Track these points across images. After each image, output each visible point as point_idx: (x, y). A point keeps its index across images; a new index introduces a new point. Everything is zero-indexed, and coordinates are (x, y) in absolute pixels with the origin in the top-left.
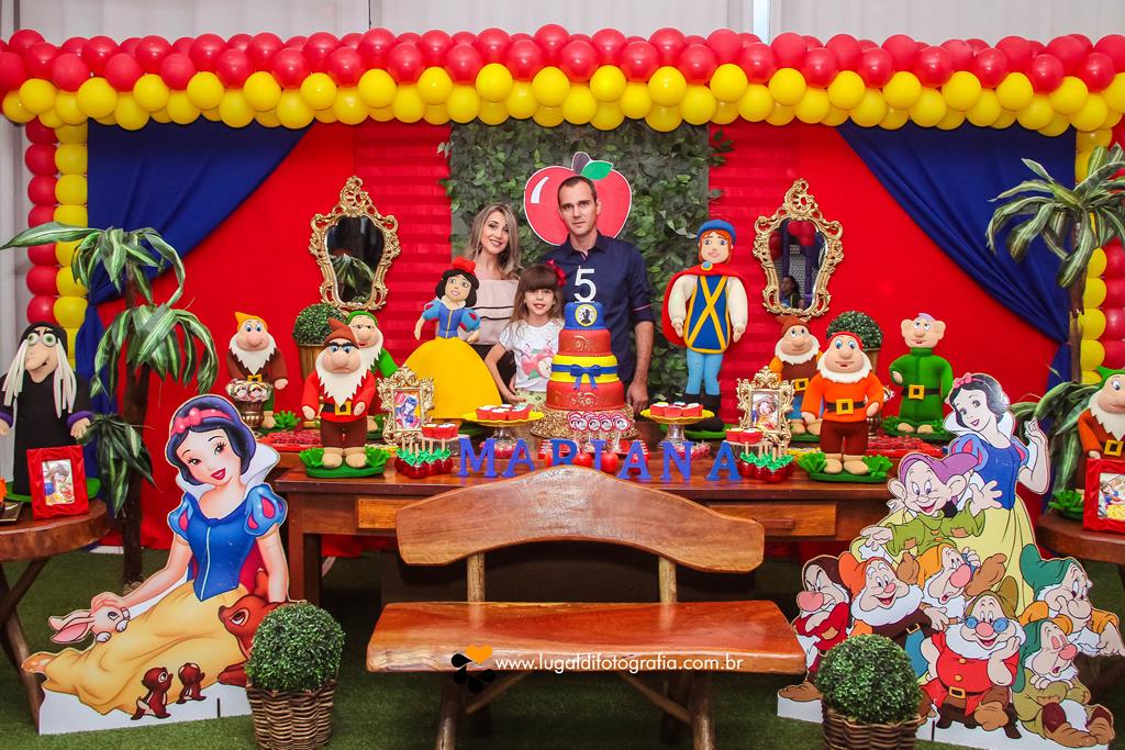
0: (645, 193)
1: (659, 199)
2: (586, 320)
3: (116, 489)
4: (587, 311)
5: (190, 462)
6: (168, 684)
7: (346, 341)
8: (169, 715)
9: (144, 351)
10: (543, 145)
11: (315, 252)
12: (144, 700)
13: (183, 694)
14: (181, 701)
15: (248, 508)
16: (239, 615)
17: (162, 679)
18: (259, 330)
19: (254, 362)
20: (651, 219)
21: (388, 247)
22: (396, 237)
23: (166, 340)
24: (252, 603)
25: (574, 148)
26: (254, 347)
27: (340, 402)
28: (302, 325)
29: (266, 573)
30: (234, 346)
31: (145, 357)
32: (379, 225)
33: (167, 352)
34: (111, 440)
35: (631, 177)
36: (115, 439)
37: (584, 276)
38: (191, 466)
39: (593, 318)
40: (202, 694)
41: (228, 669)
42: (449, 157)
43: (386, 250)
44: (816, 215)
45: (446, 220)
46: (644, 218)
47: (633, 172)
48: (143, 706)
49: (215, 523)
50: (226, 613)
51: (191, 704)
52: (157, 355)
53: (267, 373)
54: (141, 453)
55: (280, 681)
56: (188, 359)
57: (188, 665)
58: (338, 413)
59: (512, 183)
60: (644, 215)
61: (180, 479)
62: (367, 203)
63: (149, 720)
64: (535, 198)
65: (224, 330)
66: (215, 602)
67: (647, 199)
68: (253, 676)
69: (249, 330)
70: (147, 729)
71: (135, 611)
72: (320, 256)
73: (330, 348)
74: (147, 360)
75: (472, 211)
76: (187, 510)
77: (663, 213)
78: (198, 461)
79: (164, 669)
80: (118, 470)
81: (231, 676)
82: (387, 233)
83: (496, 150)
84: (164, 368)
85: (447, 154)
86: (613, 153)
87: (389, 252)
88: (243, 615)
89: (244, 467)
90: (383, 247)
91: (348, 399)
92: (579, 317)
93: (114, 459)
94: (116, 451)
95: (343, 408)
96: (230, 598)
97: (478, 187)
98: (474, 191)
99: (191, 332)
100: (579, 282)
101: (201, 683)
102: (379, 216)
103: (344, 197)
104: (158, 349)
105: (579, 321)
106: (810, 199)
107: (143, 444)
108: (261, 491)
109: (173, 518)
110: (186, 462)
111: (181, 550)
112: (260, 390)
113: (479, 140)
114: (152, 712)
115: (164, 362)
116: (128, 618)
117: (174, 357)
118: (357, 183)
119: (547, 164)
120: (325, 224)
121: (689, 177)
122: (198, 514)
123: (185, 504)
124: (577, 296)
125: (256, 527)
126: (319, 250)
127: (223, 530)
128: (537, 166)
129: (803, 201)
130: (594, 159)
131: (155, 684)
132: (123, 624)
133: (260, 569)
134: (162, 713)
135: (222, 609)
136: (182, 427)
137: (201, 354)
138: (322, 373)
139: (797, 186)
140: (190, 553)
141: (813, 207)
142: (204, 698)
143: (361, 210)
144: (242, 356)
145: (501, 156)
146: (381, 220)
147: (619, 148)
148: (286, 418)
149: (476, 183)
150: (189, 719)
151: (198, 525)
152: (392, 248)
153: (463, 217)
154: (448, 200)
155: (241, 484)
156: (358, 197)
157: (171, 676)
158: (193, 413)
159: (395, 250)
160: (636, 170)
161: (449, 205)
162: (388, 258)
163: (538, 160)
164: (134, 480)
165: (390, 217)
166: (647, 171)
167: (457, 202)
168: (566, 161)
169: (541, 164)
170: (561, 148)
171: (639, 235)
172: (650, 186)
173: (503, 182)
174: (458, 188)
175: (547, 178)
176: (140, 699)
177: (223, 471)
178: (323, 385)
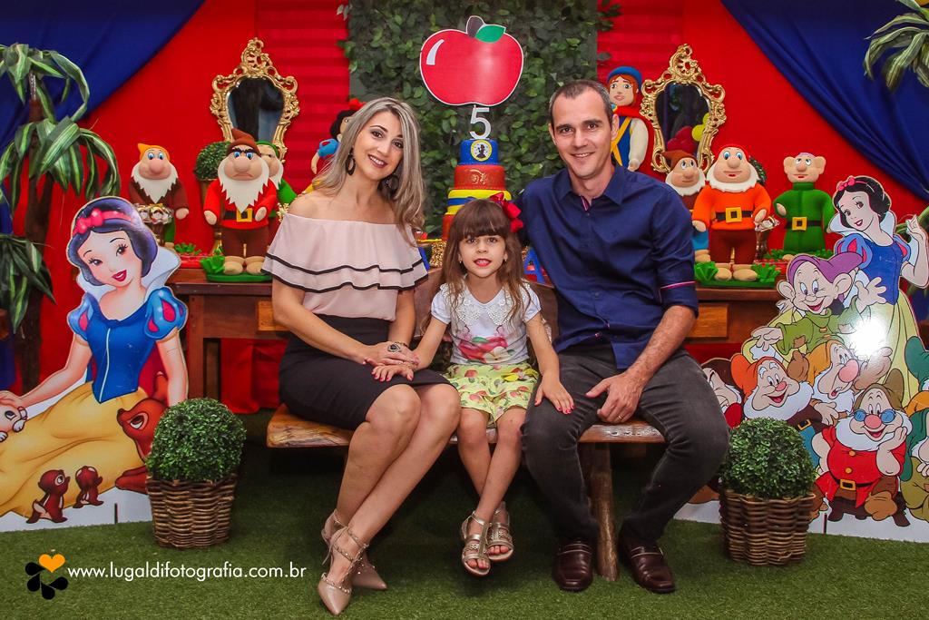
0: (536, 55)
1: (550, 62)
2: (482, 155)
3: (16, 305)
4: (482, 146)
5: (91, 262)
6: (65, 487)
7: (248, 148)
8: (65, 519)
9: (47, 160)
10: (438, 9)
11: (215, 111)
12: (40, 503)
13: (80, 498)
14: (78, 505)
15: (149, 311)
16: (137, 419)
17: (58, 481)
18: (161, 158)
19: (156, 190)
20: (542, 80)
21: (288, 106)
22: (295, 97)
23: (68, 150)
24: (151, 407)
25: (468, 12)
26: (155, 175)
27: (241, 208)
28: (203, 160)
29: (166, 377)
30: (136, 174)
31: (48, 166)
32: (279, 86)
33: (70, 163)
34: (12, 257)
35: (523, 40)
36: (15, 255)
37: (479, 115)
38: (93, 267)
39: (488, 153)
40: (99, 498)
41: (125, 474)
42: (348, 20)
43: (286, 109)
44: (699, 78)
45: (345, 80)
46: (536, 79)
47: (525, 36)
48: (39, 508)
49: (115, 324)
50: (124, 416)
51: (87, 509)
52: (60, 164)
54: (41, 271)
55: (181, 469)
56: (90, 173)
57: (85, 468)
58: (239, 219)
59: (409, 44)
60: (535, 76)
61: (81, 280)
62: (268, 64)
63: (45, 524)
64: (431, 60)
65: (129, 158)
66: (114, 405)
67: (539, 62)
68: (154, 467)
69: (151, 158)
70: (44, 531)
71: (33, 411)
72: (221, 116)
73: (232, 155)
74: (50, 170)
75: (369, 72)
76: (87, 310)
77: (554, 75)
78: (99, 262)
79: (61, 472)
80: (18, 286)
81: (129, 481)
82: (287, 93)
83: (393, 14)
84: (67, 178)
85: (345, 17)
86: (505, 17)
87: (289, 112)
88: (142, 419)
89: (145, 270)
90: (283, 107)
91: (250, 206)
92: (475, 152)
93: (14, 276)
94: (16, 267)
95: (244, 215)
96: (129, 401)
97: (376, 48)
98: (371, 53)
99: (96, 150)
100: (474, 120)
101: (99, 487)
102: (279, 77)
103: (245, 58)
104: (60, 159)
105: (475, 156)
106: (693, 64)
107: (43, 263)
108: (162, 294)
109: (73, 317)
110: (87, 262)
111: (80, 351)
112: (161, 213)
113: (376, 5)
114: (48, 515)
115: (67, 172)
116: (25, 418)
117: (77, 170)
118: (258, 45)
119: (442, 28)
120: (227, 85)
121: (578, 41)
122: (98, 314)
123: (85, 304)
124: (473, 134)
125: (155, 329)
126: (220, 110)
128: (432, 30)
129: (687, 65)
130: (487, 23)
131: (52, 488)
132: (20, 424)
133: (160, 373)
134: (58, 517)
135: (121, 412)
136: (84, 227)
137: (105, 171)
139: (682, 50)
140: (90, 354)
141: (696, 71)
142: (101, 503)
143: (261, 72)
144: (144, 184)
145: (398, 19)
146: (281, 81)
147: (511, 13)
148: (186, 249)
149: (374, 45)
150: (87, 523)
151: (98, 326)
152: (292, 108)
153: (360, 78)
154: (347, 61)
155: (141, 286)
156: (259, 59)
157: (68, 479)
158: (95, 214)
159: (294, 109)
160: (529, 34)
161: (348, 67)
162: (287, 118)
163: (434, 24)
164: (34, 295)
165: (291, 78)
166: (539, 35)
167: (356, 63)
168: (461, 25)
169: (437, 28)
170: (456, 13)
171: (531, 95)
172: (541, 49)
173: (400, 43)
174: (357, 50)
175: (442, 41)
176: (36, 501)
177: (125, 272)
178: (225, 191)
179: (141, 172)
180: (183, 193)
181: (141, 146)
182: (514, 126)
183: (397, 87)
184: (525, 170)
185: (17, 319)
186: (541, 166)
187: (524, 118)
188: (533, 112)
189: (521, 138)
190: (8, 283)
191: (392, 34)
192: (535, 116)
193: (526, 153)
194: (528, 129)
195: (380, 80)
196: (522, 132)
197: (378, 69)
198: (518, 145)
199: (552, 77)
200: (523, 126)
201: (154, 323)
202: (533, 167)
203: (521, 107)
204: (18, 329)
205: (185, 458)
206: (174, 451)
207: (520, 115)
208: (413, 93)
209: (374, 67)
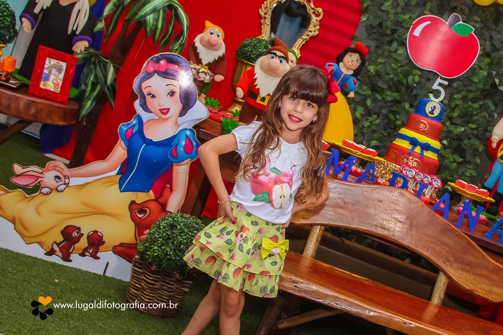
0: (488, 55)
1: (495, 63)
2: (432, 113)
3: (87, 102)
4: (435, 107)
5: (148, 95)
6: (78, 240)
7: (282, 55)
8: (71, 261)
9: (143, 12)
11: (262, 13)
12: (58, 244)
13: (85, 250)
14: (83, 254)
15: (176, 141)
16: (142, 211)
17: (75, 234)
18: (218, 36)
19: (207, 56)
20: (485, 73)
21: (311, 28)
22: (318, 24)
23: (159, 11)
24: (154, 206)
25: (453, 10)
26: (211, 46)
27: (263, 94)
28: (245, 46)
29: (171, 190)
30: (197, 41)
31: (142, 17)
32: (311, 12)
33: (157, 20)
34: (96, 69)
35: (482, 42)
36: (98, 68)
37: (440, 84)
38: (148, 98)
39: (436, 113)
40: (99, 255)
41: (121, 245)
43: (309, 29)
45: (356, 25)
46: (481, 71)
47: (485, 40)
48: (56, 248)
49: (150, 143)
50: (134, 206)
51: (88, 259)
52: (150, 18)
53: (213, 67)
54: (112, 85)
55: (161, 260)
56: (168, 32)
57: (96, 232)
58: (258, 101)
59: (407, 17)
60: (482, 69)
61: (137, 104)
63: (56, 259)
64: (417, 32)
65: (197, 28)
66: (130, 196)
67: (487, 60)
68: (143, 251)
69: (212, 34)
70: (54, 265)
71: (74, 181)
72: (265, 18)
73: (270, 56)
74: (142, 20)
75: (374, 25)
76: (134, 126)
77: (494, 73)
78: (154, 96)
79: (79, 229)
80: (93, 89)
82: (314, 19)
84: (151, 30)
86: (477, 22)
87: (311, 31)
88: (145, 212)
89: (183, 113)
90: (308, 27)
91: (269, 95)
92: (428, 109)
93: (93, 82)
94: (96, 77)
95: (263, 99)
96: (141, 197)
97: (384, 11)
98: (379, 13)
99: (177, 16)
101: (101, 247)
102: (313, 6)
104: (152, 15)
105: (427, 111)
107: (115, 80)
108: (188, 133)
109: (123, 128)
110: (146, 93)
111: (120, 152)
112: (206, 74)
114: (60, 254)
115: (153, 25)
116: (67, 184)
117: (160, 26)
119: (433, 14)
122: (141, 132)
123: (134, 121)
124: (431, 95)
126: (265, 14)
127: (153, 149)
128: (426, 12)
130: (463, 21)
131: (70, 236)
132: (62, 187)
133: (168, 186)
134: (66, 258)
135: (133, 202)
136: (152, 69)
137: (179, 32)
138: (258, 71)
140: (125, 156)
142: (98, 258)
144: (201, 49)
146: (313, 9)
147: (481, 21)
148: (213, 102)
149: (383, 8)
150: (84, 268)
151: (137, 139)
152: (313, 29)
153: (366, 27)
154: (362, 12)
155: (176, 123)
157: (82, 235)
158: (162, 62)
159: (314, 31)
160: (488, 39)
161: (361, 15)
162: (308, 35)
163: (428, 9)
164: (101, 99)
165: (320, 10)
166: (494, 42)
167: (367, 15)
168: (446, 16)
169: (429, 12)
170: (445, 7)
171: (474, 80)
172: (493, 52)
173: (401, 14)
174: (371, 8)
175: (429, 22)
176: (55, 242)
177: (168, 110)
178: (256, 79)
179: (201, 41)
180: (224, 65)
181: (208, 23)
182: (455, 96)
183: (388, 42)
184: (452, 128)
185: (84, 112)
186: (463, 129)
187: (463, 93)
188: (471, 91)
189: (457, 106)
190: (86, 85)
191: (398, 5)
192: (471, 95)
193: (456, 117)
194: (464, 101)
195: (379, 33)
196: (459, 102)
197: (380, 25)
198: (453, 110)
199: (492, 74)
200: (461, 99)
201: (176, 152)
202: (457, 128)
203: (465, 86)
204: (83, 118)
205: (166, 254)
206: (160, 247)
207: (462, 91)
208: (397, 50)
209: (378, 23)
